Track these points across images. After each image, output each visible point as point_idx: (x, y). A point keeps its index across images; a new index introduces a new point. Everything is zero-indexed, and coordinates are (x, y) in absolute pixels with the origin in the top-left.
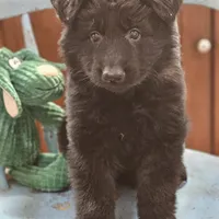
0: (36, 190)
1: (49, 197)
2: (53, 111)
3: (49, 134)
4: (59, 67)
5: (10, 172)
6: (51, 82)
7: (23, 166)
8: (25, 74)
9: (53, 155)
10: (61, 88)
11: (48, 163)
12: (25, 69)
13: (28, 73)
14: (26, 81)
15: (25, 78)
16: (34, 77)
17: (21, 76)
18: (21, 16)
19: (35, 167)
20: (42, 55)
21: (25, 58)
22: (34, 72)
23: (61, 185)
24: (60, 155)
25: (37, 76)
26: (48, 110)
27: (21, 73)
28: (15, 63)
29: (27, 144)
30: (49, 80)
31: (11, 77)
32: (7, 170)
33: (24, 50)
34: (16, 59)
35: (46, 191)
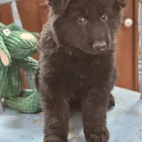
3: (29, 77)
5: (5, 101)
7: (13, 97)
8: (13, 39)
9: (31, 90)
11: (28, 95)
15: (13, 42)
16: (19, 40)
17: (11, 40)
18: (11, 3)
19: (20, 98)
20: (24, 28)
21: (13, 29)
22: (18, 38)
23: (36, 109)
24: (36, 90)
25: (21, 40)
26: (28, 62)
27: (11, 38)
28: (7, 32)
31: (4, 41)
32: (3, 100)
34: (7, 29)
35: (27, 113)
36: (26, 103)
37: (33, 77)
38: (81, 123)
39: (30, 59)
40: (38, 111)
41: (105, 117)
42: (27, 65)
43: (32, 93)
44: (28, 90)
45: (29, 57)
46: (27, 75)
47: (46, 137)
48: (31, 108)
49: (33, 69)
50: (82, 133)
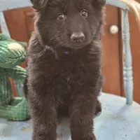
0: (10, 120)
2: (20, 71)
3: (18, 86)
6: (17, 54)
7: (2, 105)
8: (1, 49)
10: (24, 57)
11: (18, 103)
13: (3, 48)
15: (1, 52)
20: (12, 37)
21: (1, 39)
22: (6, 48)
24: (24, 98)
26: (16, 70)
29: (4, 92)
30: (16, 52)
33: (1, 35)
35: (16, 121)
37: (22, 85)
38: (69, 130)
39: (19, 67)
40: (27, 119)
44: (17, 98)
46: (16, 84)
48: (20, 116)
49: (22, 78)
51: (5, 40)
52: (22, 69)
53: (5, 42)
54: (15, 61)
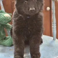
0: (5, 46)
1: (8, 47)
2: (9, 26)
3: (8, 32)
4: (10, 14)
7: (1, 40)
8: (1, 16)
10: (10, 20)
12: (1, 15)
13: (2, 16)
14: (1, 18)
15: (1, 17)
22: (3, 16)
24: (11, 37)
26: (7, 25)
29: (2, 34)
30: (7, 17)
33: (1, 10)
36: (7, 42)
37: (10, 32)
41: (39, 48)
42: (7, 27)
43: (9, 38)
44: (7, 37)
45: (8, 24)
46: (7, 31)
47: (15, 56)
50: (30, 54)
51: (3, 12)
52: (10, 25)
53: (3, 13)
54: (7, 21)
